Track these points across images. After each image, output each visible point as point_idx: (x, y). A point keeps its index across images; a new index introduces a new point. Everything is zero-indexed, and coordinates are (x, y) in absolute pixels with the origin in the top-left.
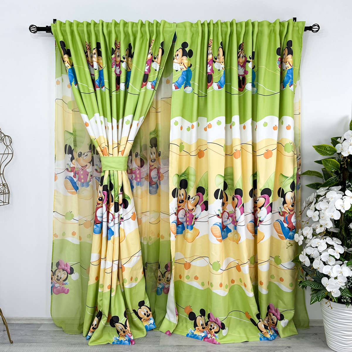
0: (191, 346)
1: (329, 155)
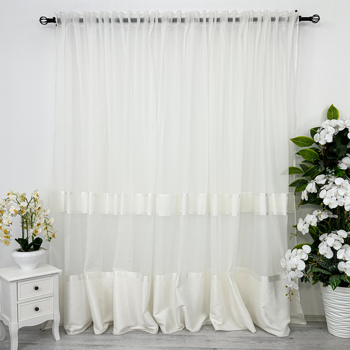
0: (191, 336)
1: (307, 146)
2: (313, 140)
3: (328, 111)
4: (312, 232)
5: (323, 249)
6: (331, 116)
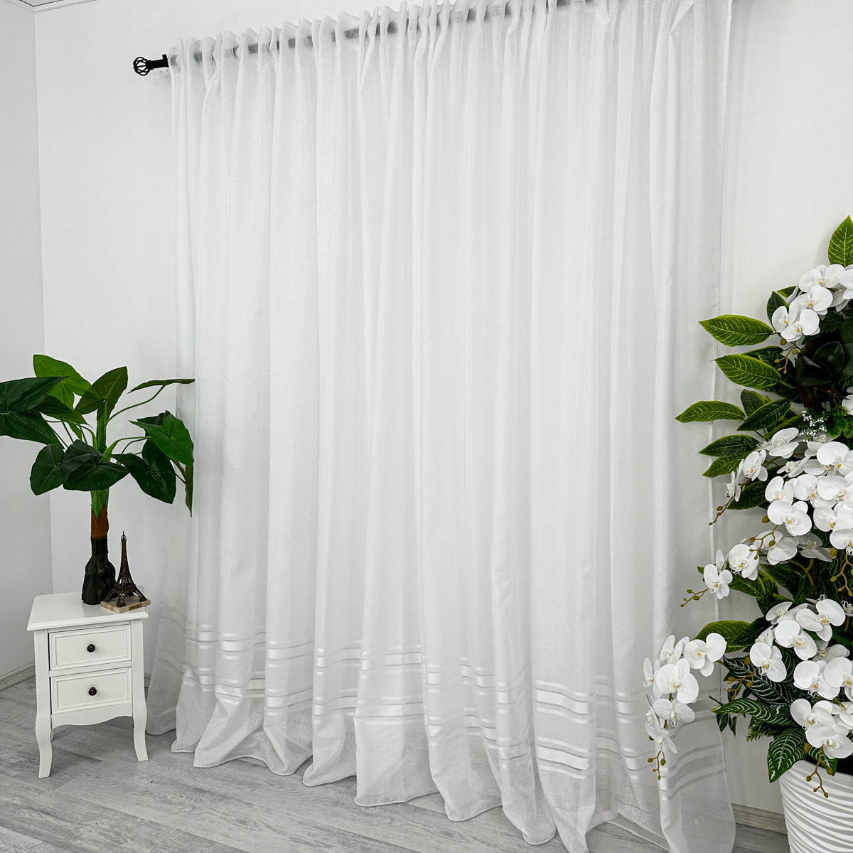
1: (749, 342)
2: (769, 325)
3: (834, 237)
5: (761, 653)
6: (840, 254)
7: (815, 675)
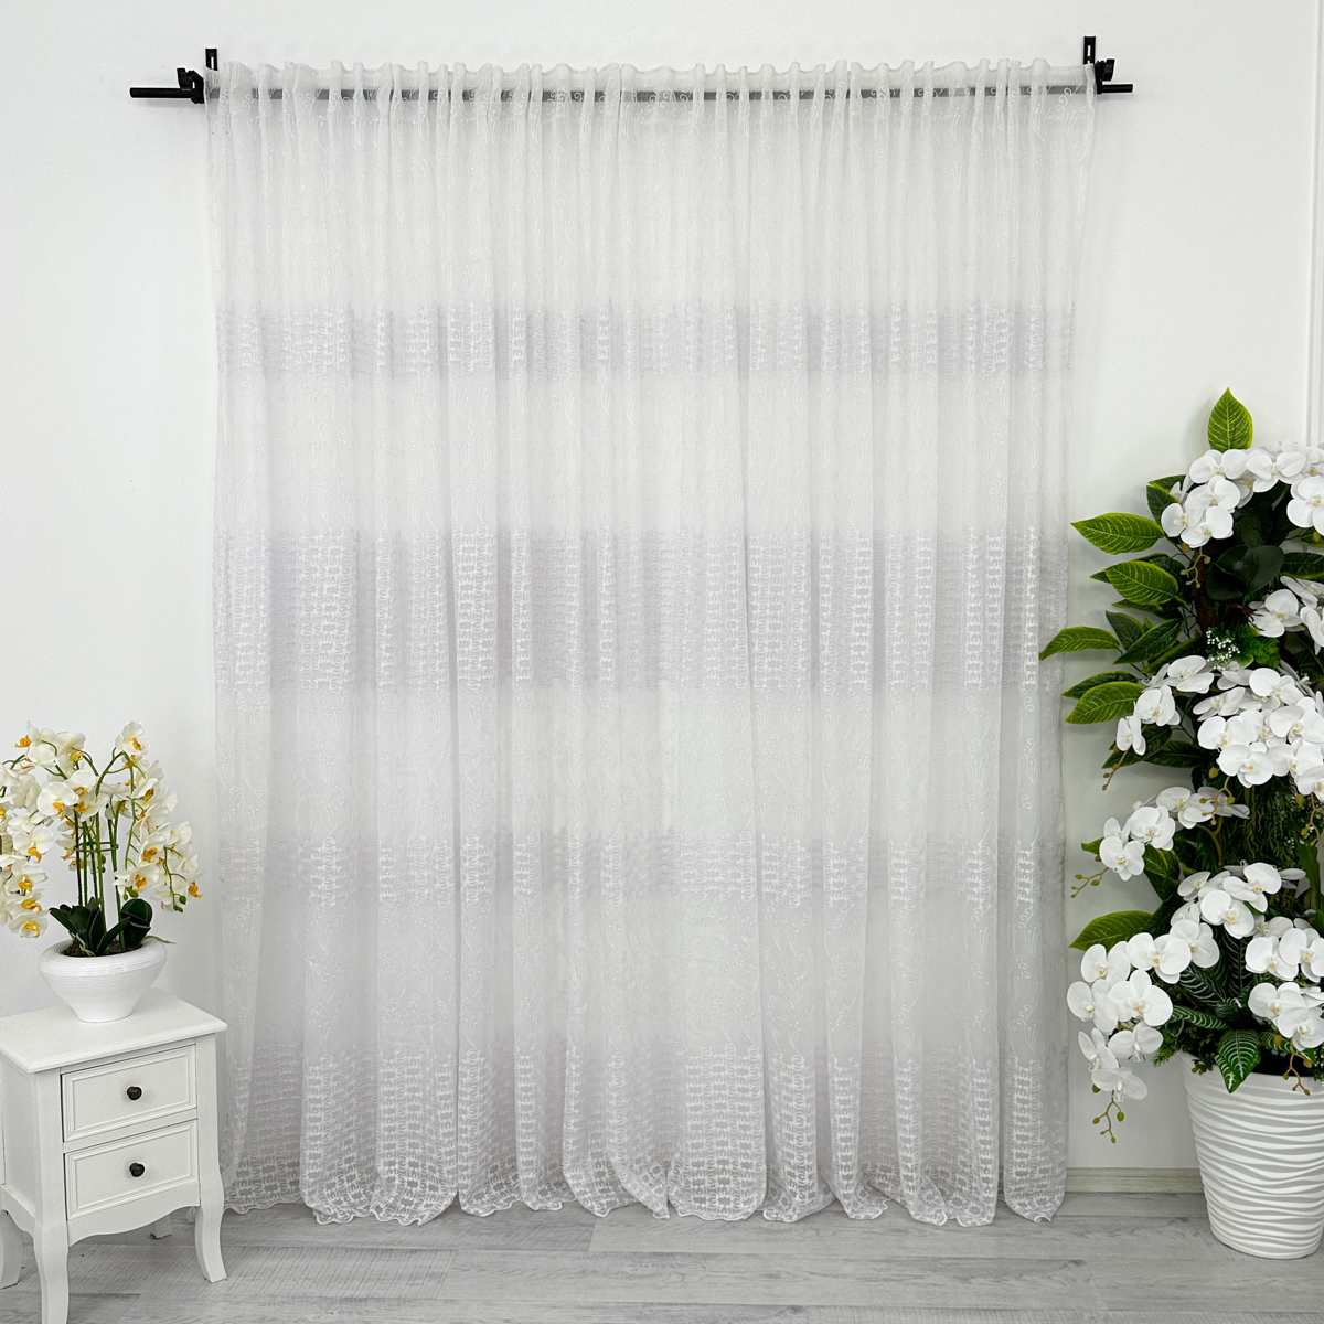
0: (707, 1257)
1: (1136, 548)
2: (1158, 526)
3: (1213, 415)
4: (1154, 868)
6: (1224, 435)
7: (1269, 954)
